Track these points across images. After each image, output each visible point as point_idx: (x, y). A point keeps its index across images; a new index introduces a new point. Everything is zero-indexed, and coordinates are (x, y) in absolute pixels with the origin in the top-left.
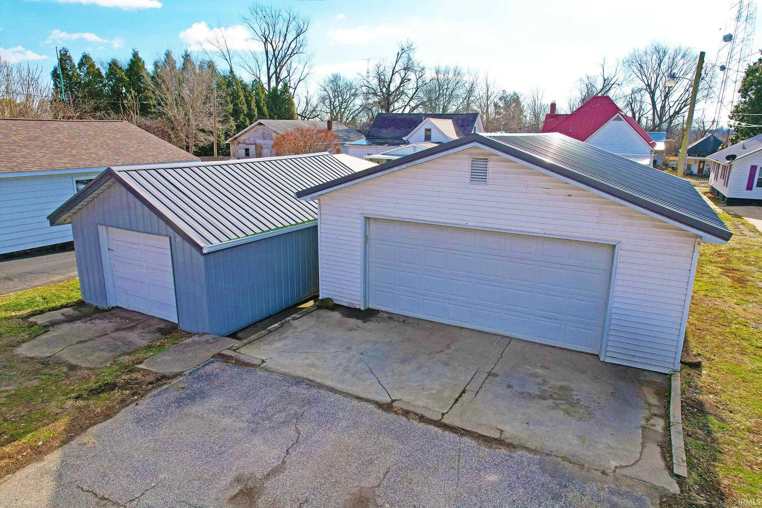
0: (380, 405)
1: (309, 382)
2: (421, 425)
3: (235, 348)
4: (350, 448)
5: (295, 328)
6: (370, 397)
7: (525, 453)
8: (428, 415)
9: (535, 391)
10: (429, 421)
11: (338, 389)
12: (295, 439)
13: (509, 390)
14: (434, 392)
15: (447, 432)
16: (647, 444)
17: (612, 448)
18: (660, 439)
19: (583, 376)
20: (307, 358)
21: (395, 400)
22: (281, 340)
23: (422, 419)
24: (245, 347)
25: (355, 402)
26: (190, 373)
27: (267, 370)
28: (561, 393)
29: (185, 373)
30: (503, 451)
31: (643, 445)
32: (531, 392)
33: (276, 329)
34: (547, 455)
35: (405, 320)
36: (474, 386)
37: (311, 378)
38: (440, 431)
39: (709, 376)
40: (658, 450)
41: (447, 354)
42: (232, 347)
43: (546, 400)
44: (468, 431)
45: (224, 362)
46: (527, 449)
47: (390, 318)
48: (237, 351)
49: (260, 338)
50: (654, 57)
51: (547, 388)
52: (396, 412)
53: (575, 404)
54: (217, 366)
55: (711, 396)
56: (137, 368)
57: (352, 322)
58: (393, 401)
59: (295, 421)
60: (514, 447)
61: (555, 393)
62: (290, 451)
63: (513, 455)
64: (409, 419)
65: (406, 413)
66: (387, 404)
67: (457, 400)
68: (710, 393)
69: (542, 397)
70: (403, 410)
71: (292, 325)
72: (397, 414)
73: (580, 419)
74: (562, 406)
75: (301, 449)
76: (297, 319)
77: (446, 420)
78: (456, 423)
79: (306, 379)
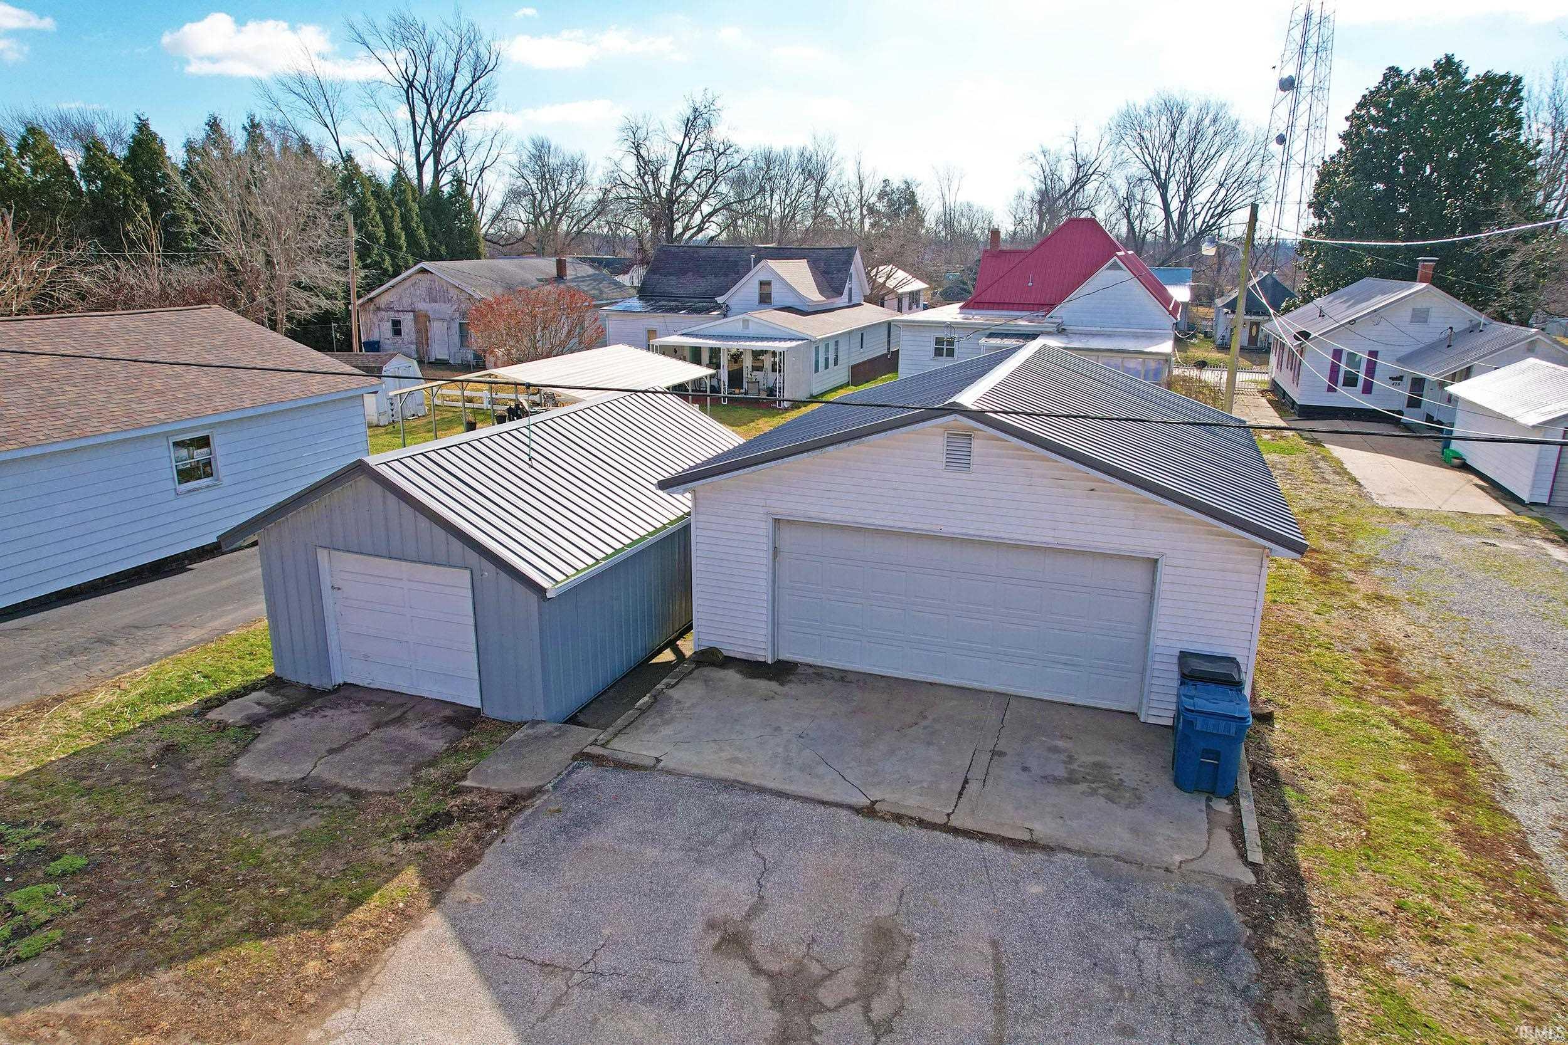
0: (857, 810)
1: (742, 786)
2: (923, 832)
3: (603, 742)
4: (841, 870)
5: (678, 702)
6: (837, 799)
7: (1067, 856)
8: (928, 817)
9: (1061, 772)
10: (932, 826)
11: (788, 792)
12: (761, 866)
13: (1025, 774)
14: (925, 785)
15: (960, 839)
16: (1215, 831)
17: (1173, 839)
18: (1228, 821)
19: (1121, 746)
20: (721, 750)
21: (877, 801)
22: (666, 723)
23: (921, 823)
24: (616, 739)
25: (820, 809)
26: (554, 787)
27: (669, 772)
28: (1095, 772)
29: (546, 788)
30: (1039, 856)
31: (1210, 832)
32: (1056, 774)
33: (650, 706)
34: (1095, 855)
35: (843, 677)
36: (977, 773)
37: (743, 779)
38: (951, 837)
39: (1283, 731)
40: (1228, 836)
41: (925, 728)
42: (596, 740)
43: (1078, 783)
44: (987, 834)
45: (597, 765)
46: (1069, 850)
47: (818, 675)
48: (609, 746)
49: (632, 722)
50: (1164, 119)
51: (1077, 768)
52: (882, 818)
53: (1118, 786)
54: (587, 772)
55: (1287, 760)
56: (464, 786)
57: (763, 685)
58: (874, 803)
59: (749, 842)
60: (1052, 849)
61: (1088, 774)
62: (763, 882)
63: (1054, 859)
64: (904, 826)
65: (898, 818)
66: (867, 808)
67: (960, 794)
68: (1285, 756)
69: (1072, 780)
70: (892, 814)
71: (671, 698)
72: (885, 820)
73: (1128, 807)
74: (1101, 791)
75: (775, 878)
76: (673, 686)
77: (955, 822)
78: (969, 824)
79: (735, 781)
